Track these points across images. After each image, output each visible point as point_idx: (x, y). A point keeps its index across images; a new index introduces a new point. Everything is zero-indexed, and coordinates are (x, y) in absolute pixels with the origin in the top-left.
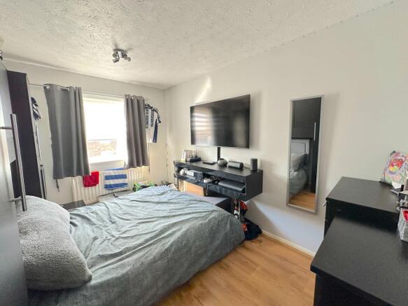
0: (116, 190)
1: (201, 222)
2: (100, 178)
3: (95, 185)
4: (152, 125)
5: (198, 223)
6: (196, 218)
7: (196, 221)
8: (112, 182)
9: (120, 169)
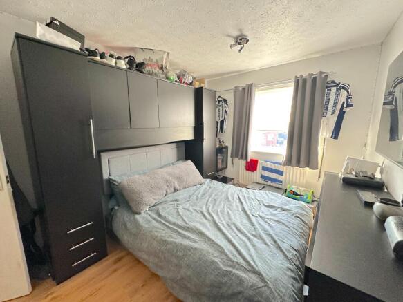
0: (269, 184)
1: (216, 260)
2: (258, 167)
3: (253, 171)
4: (333, 112)
5: (215, 257)
6: (222, 252)
7: (216, 254)
8: (267, 174)
9: (277, 163)
